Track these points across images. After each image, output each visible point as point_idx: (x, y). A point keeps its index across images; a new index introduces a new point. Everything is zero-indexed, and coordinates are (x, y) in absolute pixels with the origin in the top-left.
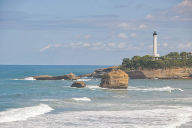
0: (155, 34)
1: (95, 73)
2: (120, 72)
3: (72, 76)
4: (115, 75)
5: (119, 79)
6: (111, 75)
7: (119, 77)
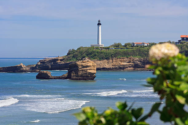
0: (99, 24)
1: (39, 63)
2: (88, 61)
3: (23, 67)
4: (83, 64)
5: (88, 68)
6: (79, 64)
7: (87, 66)
